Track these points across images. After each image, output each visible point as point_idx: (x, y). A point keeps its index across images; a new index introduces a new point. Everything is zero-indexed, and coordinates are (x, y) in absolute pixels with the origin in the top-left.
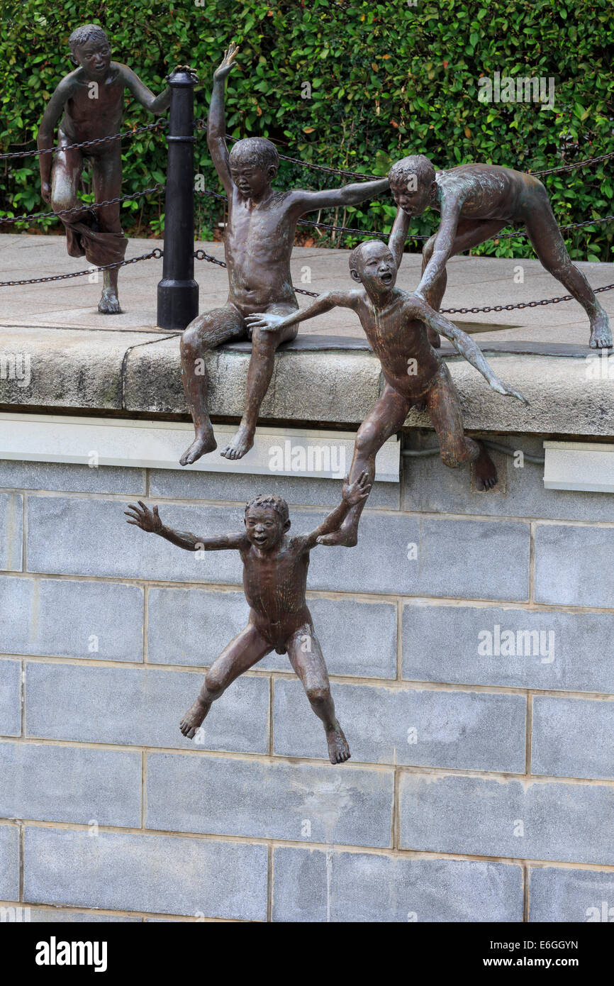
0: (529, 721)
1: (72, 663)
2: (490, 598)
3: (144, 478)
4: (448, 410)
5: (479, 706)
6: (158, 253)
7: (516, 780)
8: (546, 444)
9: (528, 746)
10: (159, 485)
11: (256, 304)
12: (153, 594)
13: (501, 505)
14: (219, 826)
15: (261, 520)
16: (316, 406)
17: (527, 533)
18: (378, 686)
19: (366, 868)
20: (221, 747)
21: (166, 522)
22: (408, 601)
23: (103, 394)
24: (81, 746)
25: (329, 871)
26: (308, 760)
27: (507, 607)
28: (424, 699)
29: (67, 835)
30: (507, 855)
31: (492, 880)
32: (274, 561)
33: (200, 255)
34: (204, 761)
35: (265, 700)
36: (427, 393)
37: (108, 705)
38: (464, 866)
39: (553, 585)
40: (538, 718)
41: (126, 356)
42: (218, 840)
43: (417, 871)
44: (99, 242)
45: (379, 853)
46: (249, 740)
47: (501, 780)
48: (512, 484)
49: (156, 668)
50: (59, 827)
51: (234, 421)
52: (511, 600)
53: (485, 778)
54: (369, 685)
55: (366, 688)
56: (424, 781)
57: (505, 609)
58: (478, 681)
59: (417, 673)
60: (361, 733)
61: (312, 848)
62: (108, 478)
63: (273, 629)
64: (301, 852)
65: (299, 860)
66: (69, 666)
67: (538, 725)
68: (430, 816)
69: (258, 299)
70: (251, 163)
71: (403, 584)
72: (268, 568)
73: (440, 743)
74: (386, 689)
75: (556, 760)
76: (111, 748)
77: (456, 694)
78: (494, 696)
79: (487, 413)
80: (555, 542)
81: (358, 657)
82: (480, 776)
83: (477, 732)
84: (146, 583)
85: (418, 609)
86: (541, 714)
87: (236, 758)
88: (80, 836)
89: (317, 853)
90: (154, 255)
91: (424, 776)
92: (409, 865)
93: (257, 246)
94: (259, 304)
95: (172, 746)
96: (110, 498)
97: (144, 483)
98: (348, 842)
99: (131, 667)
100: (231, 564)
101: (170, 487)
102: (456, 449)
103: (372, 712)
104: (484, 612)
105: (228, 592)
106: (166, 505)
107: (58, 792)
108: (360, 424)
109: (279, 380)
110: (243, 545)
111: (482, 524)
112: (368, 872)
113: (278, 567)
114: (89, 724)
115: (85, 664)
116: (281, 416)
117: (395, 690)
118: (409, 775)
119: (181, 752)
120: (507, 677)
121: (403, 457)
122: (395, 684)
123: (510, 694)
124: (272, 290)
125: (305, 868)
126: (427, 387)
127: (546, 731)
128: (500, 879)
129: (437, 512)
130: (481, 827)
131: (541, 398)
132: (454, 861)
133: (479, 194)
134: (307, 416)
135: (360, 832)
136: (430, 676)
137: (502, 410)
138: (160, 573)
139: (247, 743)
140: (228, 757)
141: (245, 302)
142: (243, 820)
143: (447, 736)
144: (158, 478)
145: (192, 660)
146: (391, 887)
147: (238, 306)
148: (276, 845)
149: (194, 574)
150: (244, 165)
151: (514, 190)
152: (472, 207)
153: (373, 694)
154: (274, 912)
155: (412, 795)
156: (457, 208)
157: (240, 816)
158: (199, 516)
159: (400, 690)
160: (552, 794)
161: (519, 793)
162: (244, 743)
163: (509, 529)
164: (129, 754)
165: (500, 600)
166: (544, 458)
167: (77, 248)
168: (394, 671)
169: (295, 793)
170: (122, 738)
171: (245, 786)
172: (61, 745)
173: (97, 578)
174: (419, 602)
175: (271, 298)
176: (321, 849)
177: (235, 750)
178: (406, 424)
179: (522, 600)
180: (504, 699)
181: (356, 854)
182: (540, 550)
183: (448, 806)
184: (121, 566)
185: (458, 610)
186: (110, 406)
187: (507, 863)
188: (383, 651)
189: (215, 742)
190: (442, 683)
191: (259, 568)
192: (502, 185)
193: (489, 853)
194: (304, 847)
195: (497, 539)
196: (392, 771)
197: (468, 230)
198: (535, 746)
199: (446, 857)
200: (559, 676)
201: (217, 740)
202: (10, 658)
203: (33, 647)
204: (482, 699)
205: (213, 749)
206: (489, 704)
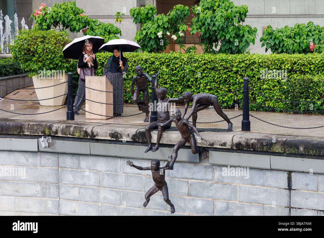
2: (206, 180)
5: (204, 202)
11: (162, 121)
12: (145, 178)
15: (154, 164)
17: (213, 167)
22: (191, 180)
24: (132, 208)
36: (189, 139)
37: (137, 200)
40: (215, 205)
41: (137, 131)
44: (144, 108)
52: (210, 181)
54: (184, 197)
58: (204, 197)
60: (183, 207)
66: (130, 192)
71: (190, 177)
74: (187, 198)
76: (138, 208)
77: (200, 199)
78: (207, 200)
80: (218, 169)
81: (182, 191)
83: (204, 207)
84: (143, 176)
85: (193, 182)
87: (160, 211)
95: (148, 208)
99: (141, 192)
103: (184, 203)
104: (205, 183)
111: (205, 165)
114: (133, 203)
115: (133, 191)
116: (165, 143)
119: (150, 210)
120: (209, 196)
127: (217, 207)
141: (160, 120)
150: (160, 93)
153: (185, 199)
159: (190, 198)
162: (161, 208)
163: (210, 166)
164: (141, 210)
167: (140, 109)
168: (189, 195)
170: (139, 206)
172: (129, 207)
173: (135, 175)
177: (160, 209)
180: (209, 201)
182: (215, 171)
185: (200, 183)
188: (186, 190)
190: (197, 197)
191: (155, 174)
195: (207, 169)
198: (215, 211)
200: (219, 196)
201: (156, 207)
202: (119, 190)
203: (123, 188)
204: (205, 200)
205: (156, 209)
206: (206, 202)
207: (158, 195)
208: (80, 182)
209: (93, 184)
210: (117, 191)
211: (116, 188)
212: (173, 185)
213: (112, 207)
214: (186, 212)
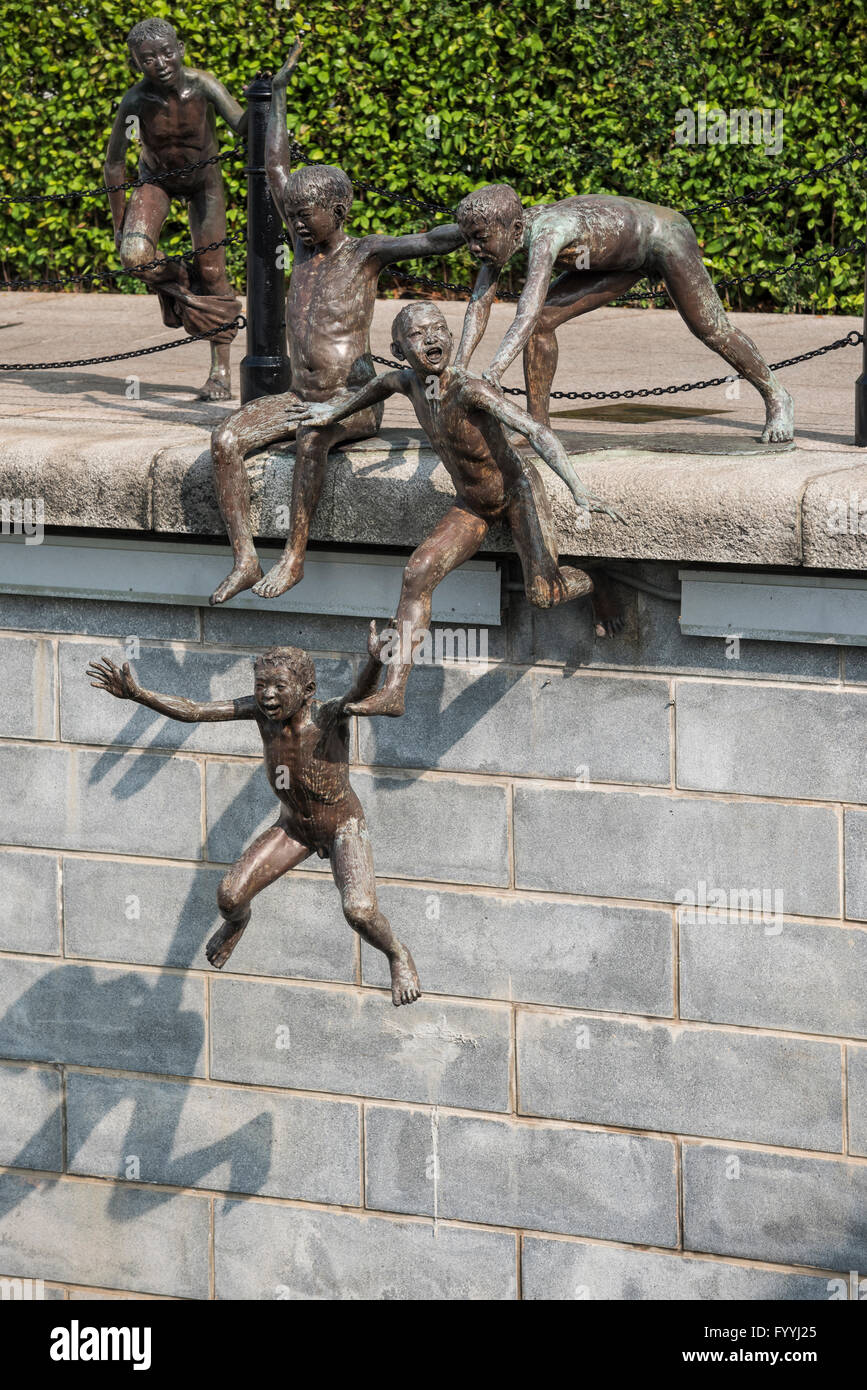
0: (676, 947)
1: (118, 860)
2: (623, 780)
3: (198, 620)
5: (612, 924)
7: (662, 1024)
8: (682, 575)
9: (675, 979)
10: (216, 628)
11: (320, 389)
12: (212, 770)
13: (633, 656)
14: (299, 1078)
15: (274, 681)
16: (383, 525)
17: (666, 694)
18: (487, 894)
19: (479, 1139)
20: (299, 972)
22: (519, 783)
23: (126, 509)
24: (131, 968)
25: (435, 1140)
27: (644, 793)
28: (541, 914)
29: (117, 1086)
30: (655, 1126)
31: (637, 1160)
32: (298, 736)
34: (280, 990)
36: (507, 509)
37: (162, 915)
38: (600, 1141)
39: (701, 764)
40: (687, 942)
41: (156, 458)
42: (299, 1095)
43: (542, 1144)
45: (495, 1118)
46: (333, 964)
47: (644, 1025)
48: (646, 629)
49: (219, 868)
50: (108, 1074)
52: (649, 784)
53: (624, 1020)
54: (478, 893)
55: (472, 897)
56: (546, 1023)
57: (642, 794)
58: (611, 891)
59: (534, 879)
60: (469, 958)
61: (413, 1109)
62: (154, 620)
63: (307, 824)
64: (400, 1114)
65: (399, 1124)
66: (115, 864)
67: (687, 950)
68: (557, 1072)
69: (322, 383)
70: (310, 200)
71: (516, 761)
72: (291, 744)
73: (565, 973)
74: (497, 899)
75: (711, 1000)
76: (167, 972)
77: (583, 908)
78: (631, 911)
80: (702, 706)
81: (462, 856)
82: (616, 1018)
83: (612, 960)
84: (204, 757)
85: (532, 795)
86: (691, 937)
87: (317, 987)
88: (133, 1087)
89: (418, 1116)
91: (546, 1016)
92: (532, 1135)
93: (321, 310)
94: (325, 389)
95: (240, 970)
96: (158, 645)
97: (199, 627)
98: (456, 1103)
99: (188, 865)
101: (228, 632)
103: (480, 931)
104: (615, 799)
106: (224, 655)
107: (107, 1029)
109: (338, 490)
110: (258, 714)
111: (609, 682)
112: (483, 1144)
113: (302, 743)
114: (140, 939)
115: (133, 861)
116: (342, 538)
117: (510, 899)
118: (529, 1015)
119: (251, 979)
120: (647, 886)
121: (504, 591)
122: (508, 893)
123: (651, 909)
124: (340, 370)
125: (405, 1138)
127: (698, 960)
128: (647, 1159)
130: (620, 1087)
131: (663, 513)
132: (588, 1132)
133: (584, 236)
134: (374, 539)
135: (471, 1089)
136: (550, 884)
137: (614, 530)
138: (220, 743)
139: (330, 968)
140: (309, 985)
141: (307, 387)
142: (328, 1069)
143: (574, 964)
144: (213, 619)
146: (511, 1164)
147: (298, 393)
148: (369, 1104)
150: (299, 202)
151: (639, 228)
153: (477, 904)
154: (369, 1194)
155: (534, 1042)
157: (324, 1065)
159: (515, 901)
160: (708, 1046)
161: (666, 1042)
162: (326, 967)
163: (644, 690)
164: (190, 981)
165: (634, 783)
166: (680, 593)
167: (172, 317)
168: (506, 876)
169: (389, 1035)
170: (181, 959)
171: (330, 1025)
172: (109, 967)
173: (146, 749)
174: (536, 785)
175: (340, 381)
176: (424, 1110)
177: (315, 977)
179: (662, 784)
180: (644, 915)
181: (467, 1120)
182: (685, 715)
183: (578, 1059)
184: (173, 734)
185: (582, 796)
186: (134, 525)
187: (657, 1137)
188: (492, 848)
189: (291, 966)
190: (566, 893)
192: (621, 222)
193: (631, 1122)
194: (405, 1107)
195: (630, 701)
196: (508, 1008)
198: (685, 980)
199: (578, 1127)
201: (294, 963)
202: (44, 853)
203: (72, 839)
204: (617, 915)
205: (289, 975)
206: (625, 922)
207: (302, 881)
210: (28, 861)
211: (25, 837)
212: (405, 814)
214: (493, 995)
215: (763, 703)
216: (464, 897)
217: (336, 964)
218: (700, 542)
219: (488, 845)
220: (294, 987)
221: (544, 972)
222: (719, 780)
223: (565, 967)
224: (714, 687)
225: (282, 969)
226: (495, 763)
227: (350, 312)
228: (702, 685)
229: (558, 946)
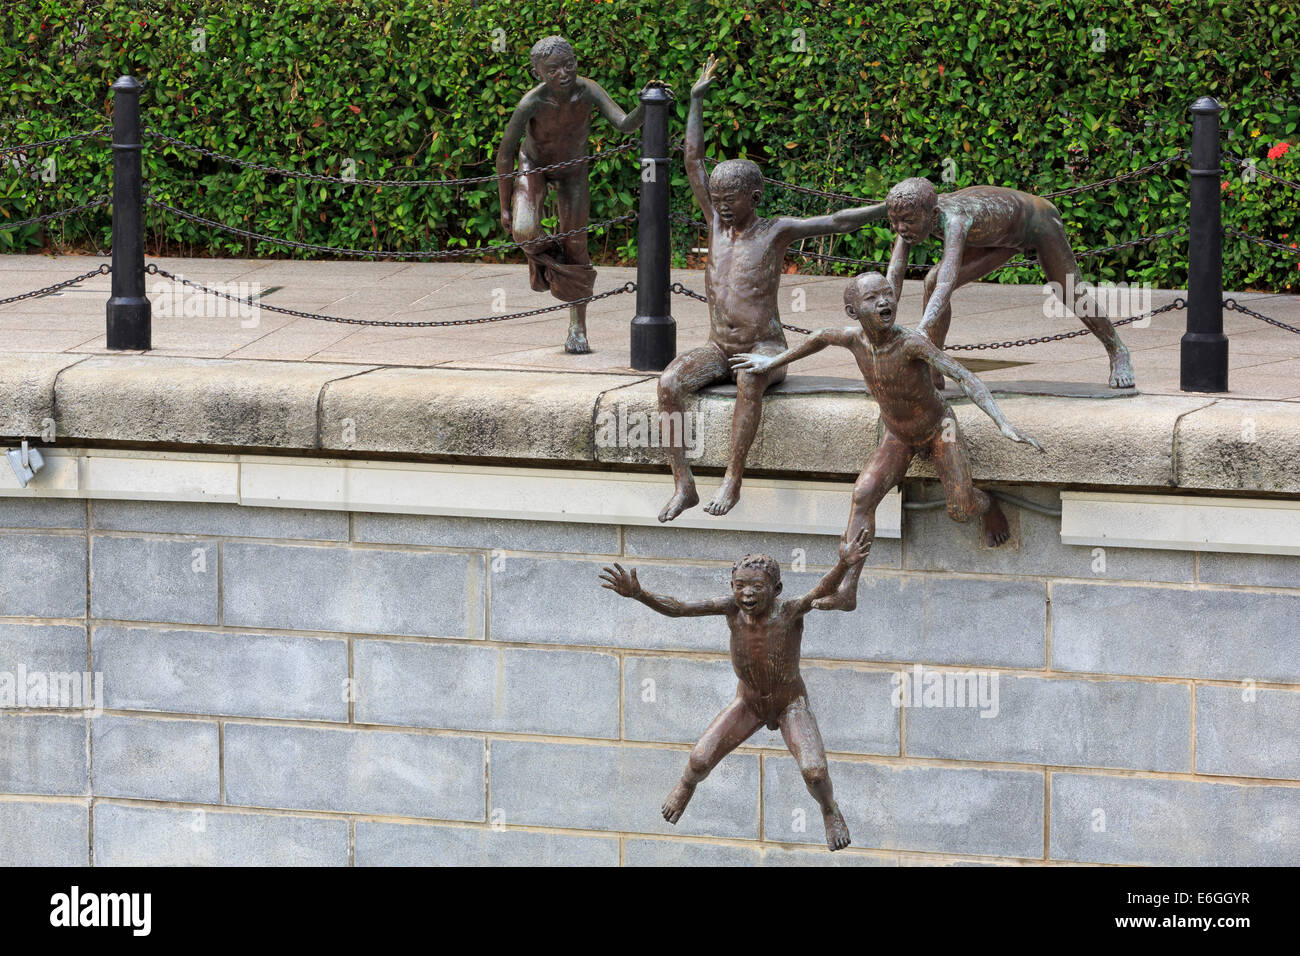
0: (1047, 801)
1: (542, 740)
2: (1003, 665)
3: (619, 536)
4: (955, 459)
5: (991, 785)
6: (630, 287)
7: (1033, 865)
8: (1063, 495)
9: (1046, 828)
10: (635, 543)
11: (740, 343)
12: (630, 663)
13: (1014, 562)
15: (749, 582)
16: (808, 455)
17: (1043, 593)
18: (879, 763)
20: (707, 832)
21: (646, 585)
23: (572, 444)
24: (552, 831)
26: (803, 846)
27: (1022, 675)
28: (932, 777)
32: (765, 628)
33: (677, 288)
34: (689, 847)
35: (755, 779)
36: (931, 441)
37: (581, 786)
39: (1073, 650)
40: (1057, 797)
41: (598, 401)
44: (565, 275)
46: (738, 824)
48: (1026, 539)
49: (635, 746)
51: (718, 472)
52: (1026, 668)
54: (870, 762)
55: (866, 765)
57: (1019, 677)
58: (991, 757)
59: (922, 748)
60: (862, 815)
62: (578, 537)
63: (764, 703)
66: (538, 744)
67: (1057, 804)
69: (742, 338)
70: (733, 187)
71: (907, 650)
72: (758, 635)
73: (949, 826)
74: (888, 766)
75: (1077, 844)
76: (585, 834)
77: (966, 772)
78: (1008, 773)
79: (998, 461)
80: (1074, 603)
81: (857, 731)
83: (990, 814)
84: (622, 652)
86: (1061, 793)
87: (723, 844)
90: (626, 289)
93: (742, 278)
94: (744, 343)
95: (652, 831)
96: (582, 559)
97: (619, 541)
99: (606, 744)
100: (716, 631)
101: (647, 546)
102: (964, 502)
103: (873, 791)
105: (712, 660)
106: (644, 566)
108: (857, 475)
109: (767, 426)
110: (730, 610)
111: (993, 584)
113: (768, 634)
114: (560, 807)
115: (555, 741)
116: (769, 467)
117: (899, 767)
119: (662, 838)
120: (1023, 752)
121: (904, 509)
122: (899, 761)
123: (1026, 771)
124: (758, 328)
126: (931, 433)
127: (1066, 811)
129: (942, 571)
131: (1057, 444)
133: (986, 220)
134: (799, 467)
136: (937, 752)
137: (1014, 458)
138: (637, 640)
139: (735, 828)
140: (715, 842)
141: (729, 341)
143: (955, 818)
144: (634, 536)
145: (674, 736)
147: (720, 346)
149: (675, 641)
150: (725, 190)
151: (1024, 214)
152: (979, 233)
153: (873, 773)
156: (961, 235)
158: (680, 577)
159: (904, 767)
162: (732, 827)
163: (1024, 589)
164: (606, 841)
165: (1014, 667)
166: (1061, 510)
167: (540, 281)
168: (897, 747)
170: (598, 823)
172: (531, 831)
173: (569, 647)
175: (757, 336)
177: (722, 835)
178: (908, 475)
179: (1038, 668)
180: (1019, 777)
182: (1058, 611)
184: (594, 633)
186: (580, 457)
188: (885, 724)
189: (700, 827)
190: (950, 760)
191: (748, 635)
192: (1011, 209)
195: (1011, 600)
197: (974, 259)
198: (1054, 828)
200: (1080, 750)
201: (701, 824)
202: (472, 736)
203: (498, 723)
204: (995, 777)
205: (697, 834)
206: (1003, 782)
208: (223, 699)
209: (306, 707)
210: (457, 742)
211: (454, 723)
213: (425, 834)
214: (884, 846)
215: (1127, 600)
216: (858, 765)
217: (740, 824)
218: (1089, 467)
219: (881, 721)
220: (702, 845)
221: (929, 826)
222: (1086, 663)
223: (948, 821)
224: (1085, 587)
225: (690, 830)
226: (888, 653)
227: (765, 280)
228: (1075, 586)
229: (942, 803)
